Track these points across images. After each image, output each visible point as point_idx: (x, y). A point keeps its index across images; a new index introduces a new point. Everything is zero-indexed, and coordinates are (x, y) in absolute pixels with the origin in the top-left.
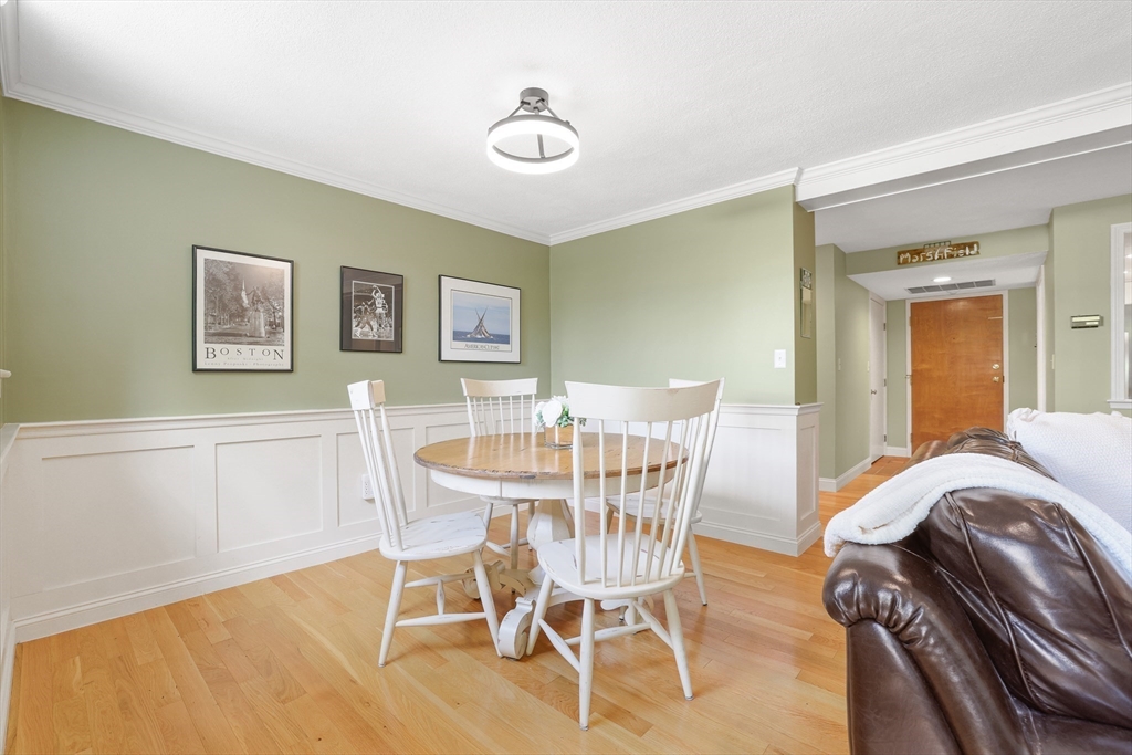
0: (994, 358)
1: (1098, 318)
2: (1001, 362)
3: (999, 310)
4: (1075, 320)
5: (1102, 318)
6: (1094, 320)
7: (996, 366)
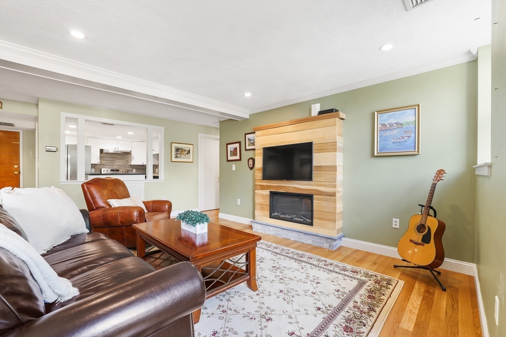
0: (15, 162)
1: (56, 148)
2: (19, 164)
3: (18, 139)
4: (47, 148)
5: (57, 148)
6: (54, 149)
7: (16, 166)
